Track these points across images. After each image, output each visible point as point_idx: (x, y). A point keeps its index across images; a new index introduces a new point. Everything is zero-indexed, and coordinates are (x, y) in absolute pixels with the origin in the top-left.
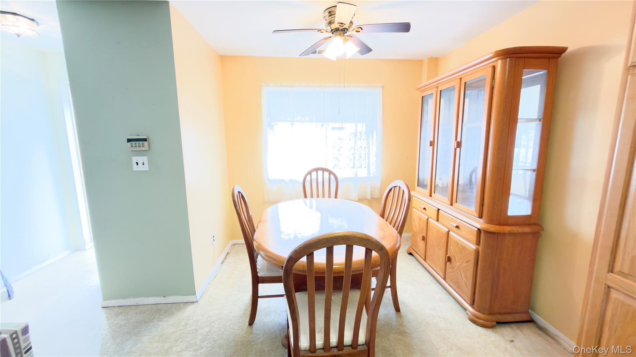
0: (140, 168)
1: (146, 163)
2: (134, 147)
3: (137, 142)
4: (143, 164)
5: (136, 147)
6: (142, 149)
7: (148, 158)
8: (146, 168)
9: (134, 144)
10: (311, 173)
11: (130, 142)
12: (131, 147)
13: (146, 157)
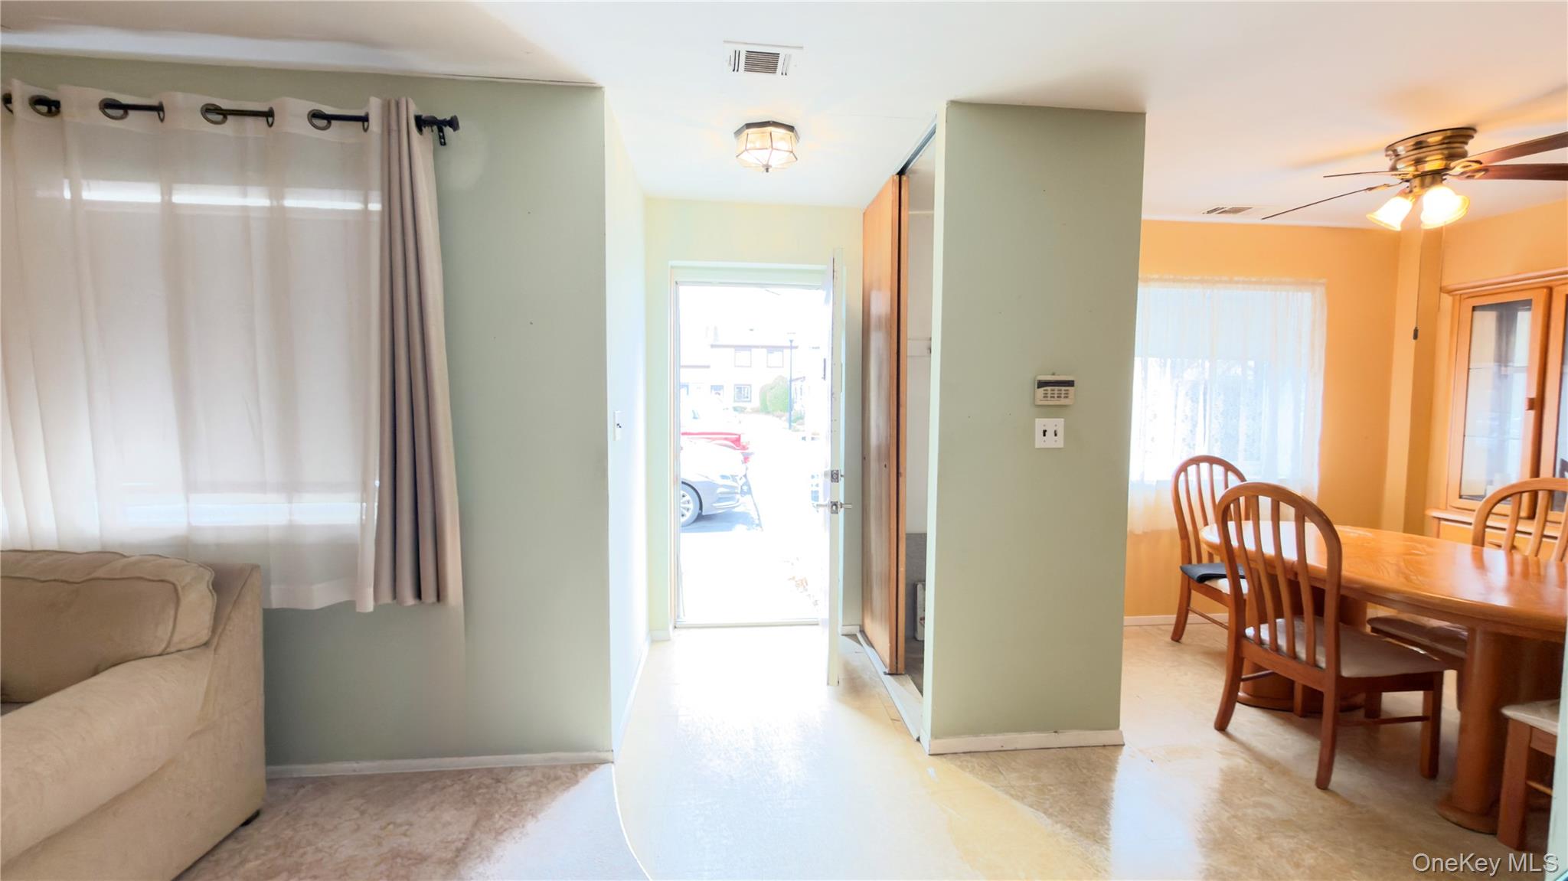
0: (1051, 442)
1: (1061, 433)
2: (1049, 399)
3: (1056, 388)
4: (1056, 435)
5: (1054, 397)
6: (1063, 401)
7: (1065, 421)
8: (1059, 442)
9: (1049, 392)
10: (1186, 470)
11: (1043, 387)
12: (1044, 397)
13: (1063, 420)
